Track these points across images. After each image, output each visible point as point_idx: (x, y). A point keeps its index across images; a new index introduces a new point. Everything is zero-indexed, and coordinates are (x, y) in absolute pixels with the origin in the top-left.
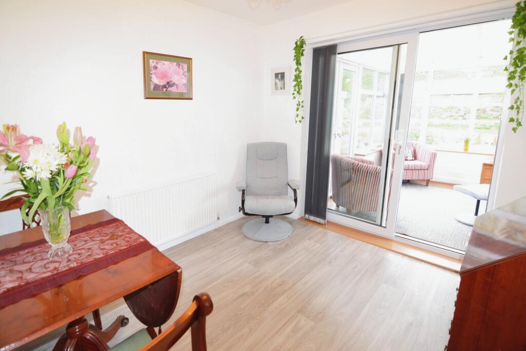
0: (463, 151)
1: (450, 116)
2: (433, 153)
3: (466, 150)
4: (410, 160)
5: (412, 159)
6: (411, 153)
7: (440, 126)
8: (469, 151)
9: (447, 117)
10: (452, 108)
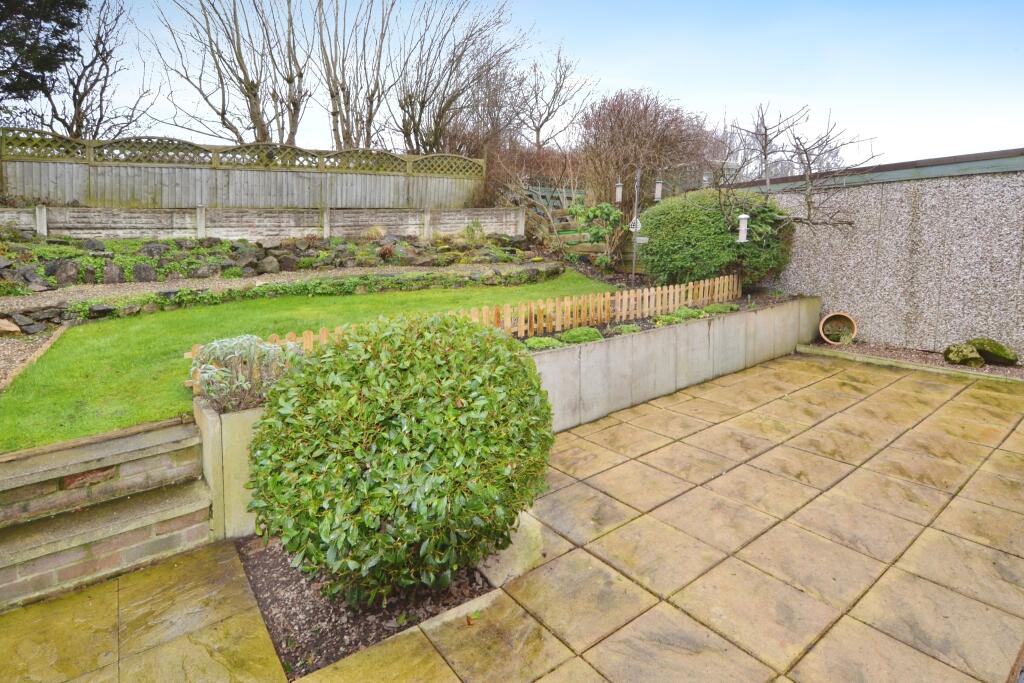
1: (222, 268)
7: (224, 299)
9: (215, 271)
10: (212, 242)
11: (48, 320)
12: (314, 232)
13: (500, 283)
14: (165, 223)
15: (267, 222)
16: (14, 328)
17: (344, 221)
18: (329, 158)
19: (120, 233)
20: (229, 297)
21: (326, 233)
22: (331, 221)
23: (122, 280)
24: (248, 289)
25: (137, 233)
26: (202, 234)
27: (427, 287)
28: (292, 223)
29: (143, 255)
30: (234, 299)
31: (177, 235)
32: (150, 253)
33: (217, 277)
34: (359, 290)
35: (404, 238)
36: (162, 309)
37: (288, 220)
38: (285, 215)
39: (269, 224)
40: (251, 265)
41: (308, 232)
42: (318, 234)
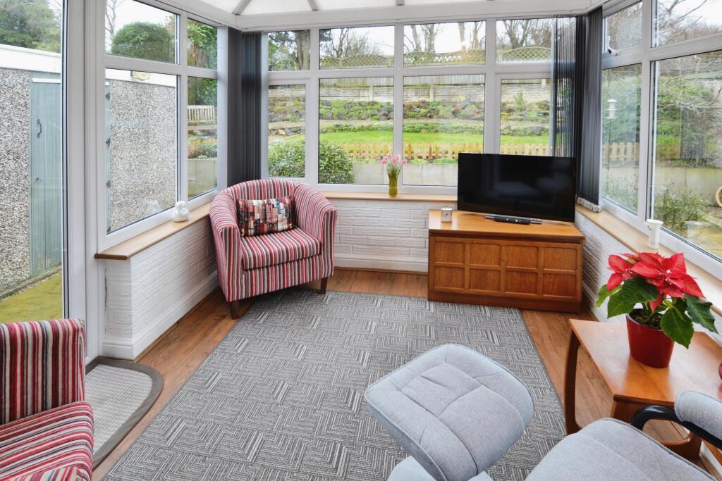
0: (387, 196)
1: (372, 116)
2: (327, 213)
3: (393, 192)
4: (283, 231)
5: (286, 227)
6: (283, 211)
7: (359, 130)
8: (399, 196)
9: (368, 117)
10: (374, 103)
11: (296, 132)
12: (424, 99)
13: (509, 134)
14: (357, 94)
16: (284, 133)
17: (442, 93)
18: (448, 56)
19: (340, 98)
20: (361, 129)
21: (431, 99)
22: (434, 93)
23: (332, 119)
25: (346, 99)
26: (371, 100)
27: (462, 132)
28: (414, 94)
29: (343, 109)
30: (364, 130)
31: (361, 99)
32: (345, 108)
34: (423, 131)
35: (474, 103)
36: (335, 132)
37: (411, 93)
38: (410, 90)
41: (422, 99)
42: (427, 100)
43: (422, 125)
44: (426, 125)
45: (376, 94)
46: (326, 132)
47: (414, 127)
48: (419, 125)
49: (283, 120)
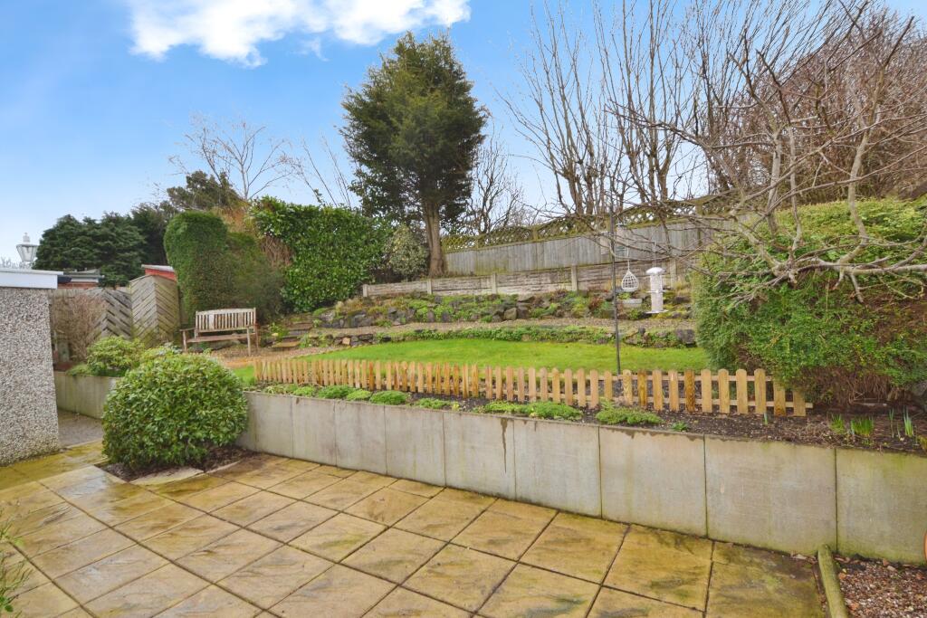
9: (478, 318)
10: (495, 297)
11: (367, 340)
12: (562, 287)
14: (477, 285)
15: (532, 281)
16: (348, 343)
17: (588, 276)
19: (459, 292)
21: (571, 287)
22: (578, 277)
23: (435, 321)
24: (459, 331)
26: (492, 292)
28: (549, 281)
29: (450, 307)
30: (452, 337)
31: (482, 292)
32: (453, 305)
33: (480, 320)
36: (416, 340)
37: (546, 279)
38: (543, 275)
39: (533, 283)
40: (498, 313)
42: (568, 288)
43: (523, 330)
44: (529, 329)
45: (500, 283)
46: (404, 340)
47: (511, 333)
48: (519, 329)
49: (372, 325)
